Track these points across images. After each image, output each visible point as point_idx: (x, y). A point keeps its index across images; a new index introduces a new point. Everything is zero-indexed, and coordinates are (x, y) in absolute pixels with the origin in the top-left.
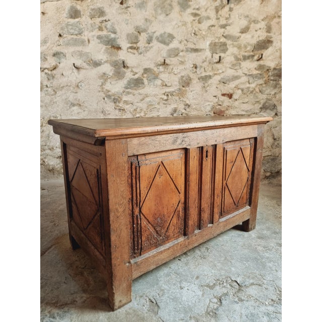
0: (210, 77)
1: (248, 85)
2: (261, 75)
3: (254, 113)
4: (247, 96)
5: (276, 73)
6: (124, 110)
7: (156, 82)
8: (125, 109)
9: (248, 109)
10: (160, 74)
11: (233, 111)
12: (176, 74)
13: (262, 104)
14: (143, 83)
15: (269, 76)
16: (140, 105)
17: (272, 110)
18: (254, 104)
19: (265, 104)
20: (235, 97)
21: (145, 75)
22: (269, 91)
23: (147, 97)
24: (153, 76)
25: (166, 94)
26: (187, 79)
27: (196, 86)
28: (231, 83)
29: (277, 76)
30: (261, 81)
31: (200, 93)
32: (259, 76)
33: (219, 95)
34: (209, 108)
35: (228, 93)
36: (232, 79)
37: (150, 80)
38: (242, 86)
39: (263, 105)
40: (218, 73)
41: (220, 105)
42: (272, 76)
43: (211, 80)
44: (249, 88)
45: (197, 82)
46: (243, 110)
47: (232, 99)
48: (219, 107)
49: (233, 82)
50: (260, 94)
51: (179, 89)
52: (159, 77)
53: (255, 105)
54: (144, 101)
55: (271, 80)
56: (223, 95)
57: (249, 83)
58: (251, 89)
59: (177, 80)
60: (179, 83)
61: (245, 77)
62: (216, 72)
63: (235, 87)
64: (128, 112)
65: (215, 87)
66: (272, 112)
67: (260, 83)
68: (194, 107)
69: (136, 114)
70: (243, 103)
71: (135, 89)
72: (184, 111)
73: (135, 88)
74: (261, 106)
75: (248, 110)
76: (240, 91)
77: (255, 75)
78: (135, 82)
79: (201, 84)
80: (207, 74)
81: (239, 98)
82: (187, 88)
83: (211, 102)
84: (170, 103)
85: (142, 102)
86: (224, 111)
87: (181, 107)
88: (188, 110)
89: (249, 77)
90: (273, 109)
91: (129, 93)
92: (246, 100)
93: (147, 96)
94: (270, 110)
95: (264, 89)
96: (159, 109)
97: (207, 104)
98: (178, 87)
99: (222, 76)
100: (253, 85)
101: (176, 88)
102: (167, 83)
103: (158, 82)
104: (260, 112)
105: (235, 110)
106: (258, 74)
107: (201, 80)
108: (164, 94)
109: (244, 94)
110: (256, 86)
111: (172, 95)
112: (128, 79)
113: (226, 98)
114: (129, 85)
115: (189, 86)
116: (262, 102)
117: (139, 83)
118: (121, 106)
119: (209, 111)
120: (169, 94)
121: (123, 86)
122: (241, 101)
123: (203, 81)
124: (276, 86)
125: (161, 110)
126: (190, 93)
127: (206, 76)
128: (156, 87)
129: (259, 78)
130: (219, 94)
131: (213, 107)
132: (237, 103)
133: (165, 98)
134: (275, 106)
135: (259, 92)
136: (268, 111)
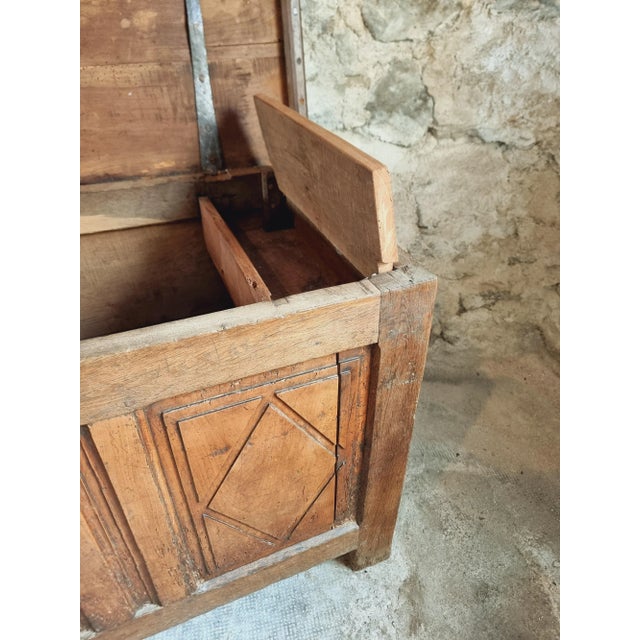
13: (374, 86)
17: (413, 114)
18: (341, 89)
19: (384, 85)
22: (399, 23)
39: (378, 94)
50: (365, 35)
53: (348, 91)
66: (411, 123)
74: (368, 96)
90: (418, 109)
94: (407, 113)
95: (382, 12)
104: (368, 124)
116: (374, 75)
134: (426, 95)
135: (360, 25)
136: (398, 119)
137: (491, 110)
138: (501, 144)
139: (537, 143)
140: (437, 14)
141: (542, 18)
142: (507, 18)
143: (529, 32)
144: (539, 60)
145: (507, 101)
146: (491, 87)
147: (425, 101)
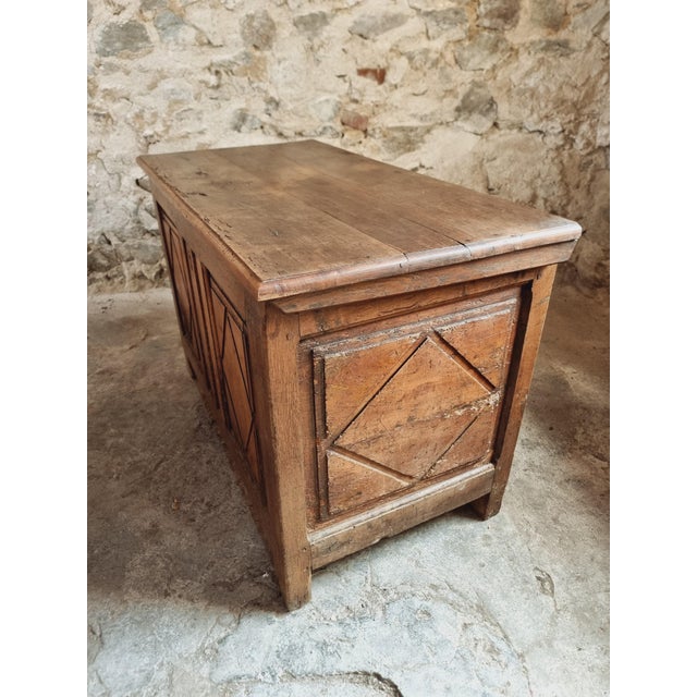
0: (323, 19)
1: (425, 44)
2: (456, 13)
3: (442, 124)
4: (425, 74)
5: (498, 9)
6: (107, 116)
7: (181, 34)
8: (112, 114)
9: (427, 112)
10: (188, 9)
11: (390, 119)
12: (232, 10)
13: (461, 97)
14: (146, 39)
15: (478, 17)
16: (149, 101)
17: (484, 113)
18: (441, 99)
19: (467, 96)
20: (391, 77)
21: (149, 14)
22: (477, 60)
23: (164, 77)
24: (171, 15)
25: (213, 69)
26: (262, 25)
27: (289, 46)
28: (381, 37)
29: (499, 16)
30: (457, 33)
31: (302, 67)
32: (452, 15)
33: (353, 75)
34: (328, 111)
35: (374, 67)
36: (383, 24)
37: (164, 29)
38: (409, 47)
39: (463, 101)
40: (346, 6)
41: (356, 101)
42: (486, 15)
43: (328, 28)
44: (426, 51)
45: (291, 34)
46: (414, 116)
47: (386, 84)
48: (354, 106)
49: (385, 34)
50: (457, 68)
51: (246, 54)
52: (187, 17)
53: (445, 100)
54: (157, 90)
55: (485, 28)
56: (363, 72)
57: (428, 38)
58: (433, 56)
59: (238, 29)
60: (245, 39)
61: (416, 18)
62: (339, 5)
63: (391, 50)
64: (121, 122)
65: (338, 48)
66: (484, 119)
67: (457, 37)
68: (290, 106)
69: (141, 127)
70: (415, 95)
71: (128, 57)
72: (265, 118)
73: (127, 51)
74: (457, 103)
75: (426, 116)
76: (404, 61)
77: (442, 11)
78: (124, 34)
79: (302, 41)
80: (316, 10)
81: (403, 80)
82: (267, 53)
83: (330, 92)
84: (227, 95)
85: (154, 92)
86: (367, 118)
87: (257, 107)
88: (274, 114)
89: (428, 19)
90: (488, 110)
91: (111, 68)
92: (422, 87)
93: (162, 75)
94: (481, 113)
95: (466, 54)
96: (201, 112)
97: (323, 98)
98: (243, 49)
99: (356, 15)
100: (437, 44)
101: (236, 53)
102: (210, 37)
103: (187, 34)
104: (456, 120)
105: (395, 114)
106: (449, 10)
107: (301, 27)
108: (209, 69)
109: (417, 69)
110: (446, 47)
111: (230, 72)
112: (102, 27)
113: (368, 83)
114: (108, 44)
115: (270, 47)
116: (462, 91)
117: (136, 38)
118: (98, 104)
119: (331, 119)
120: (222, 70)
121: (94, 49)
122: (410, 90)
123: (307, 29)
124: (496, 46)
125: (205, 116)
126: (276, 67)
127: (312, 15)
128: (184, 50)
129: (454, 24)
130: (351, 69)
131: (339, 108)
132: (397, 95)
133: (213, 80)
134: (492, 102)
135: (453, 62)
136: (475, 116)
137: (532, 111)
138: (541, 132)
139: (563, 131)
140: (499, 54)
141: (561, 55)
142: (540, 55)
143: (554, 63)
144: (561, 79)
145: (543, 105)
146: (532, 96)
147: (492, 105)
